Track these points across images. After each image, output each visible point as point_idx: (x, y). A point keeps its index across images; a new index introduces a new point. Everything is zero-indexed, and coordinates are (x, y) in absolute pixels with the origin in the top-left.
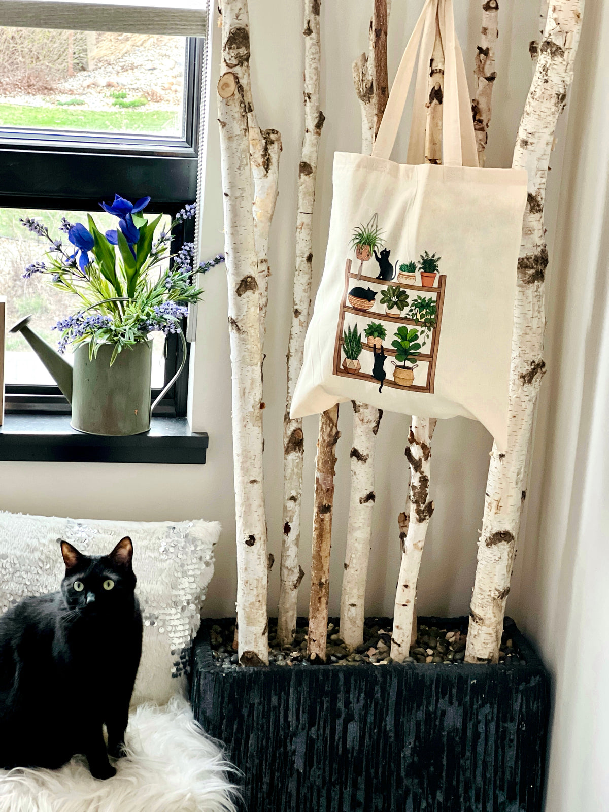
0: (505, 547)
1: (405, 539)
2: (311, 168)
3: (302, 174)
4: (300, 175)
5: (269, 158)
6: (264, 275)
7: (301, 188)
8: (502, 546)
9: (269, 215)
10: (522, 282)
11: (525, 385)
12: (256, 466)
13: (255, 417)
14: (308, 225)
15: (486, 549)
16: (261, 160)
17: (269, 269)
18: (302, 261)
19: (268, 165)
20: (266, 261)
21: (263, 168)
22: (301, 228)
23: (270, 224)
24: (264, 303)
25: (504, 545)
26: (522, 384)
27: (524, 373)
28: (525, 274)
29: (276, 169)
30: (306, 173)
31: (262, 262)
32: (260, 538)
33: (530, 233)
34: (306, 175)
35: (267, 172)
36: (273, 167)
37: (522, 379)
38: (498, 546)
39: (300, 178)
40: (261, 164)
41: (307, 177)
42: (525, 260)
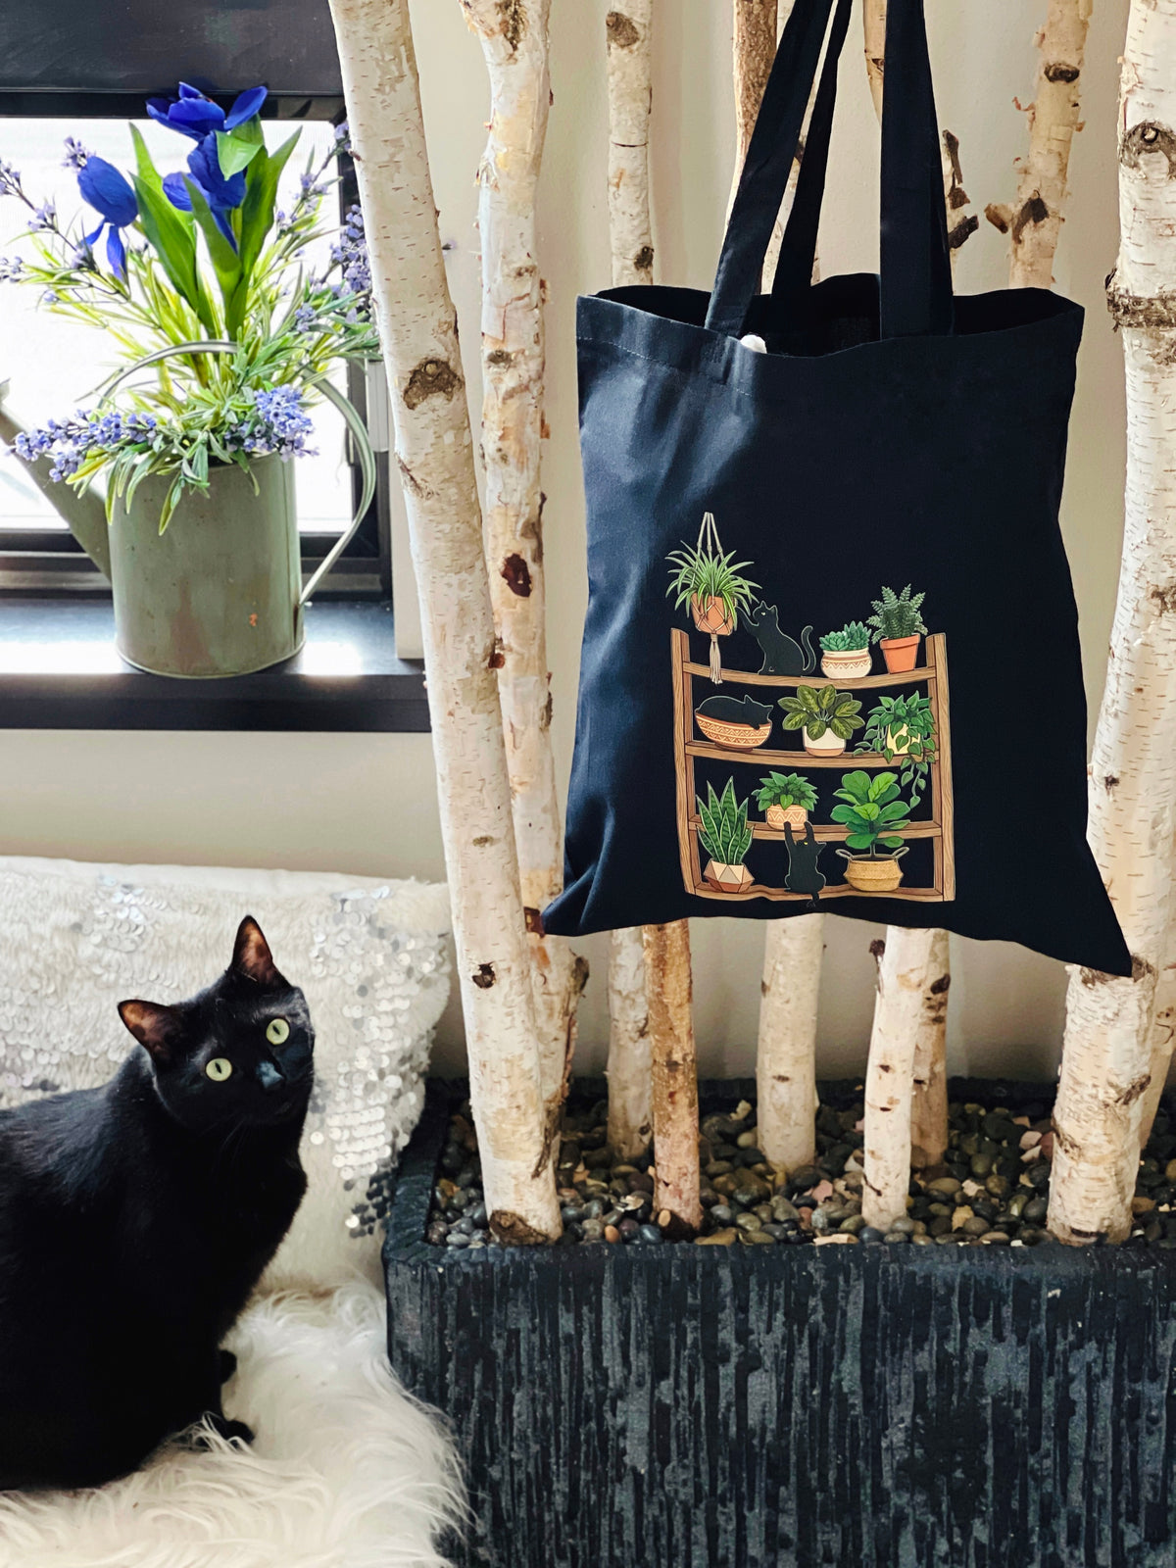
0: (1129, 990)
1: (879, 958)
2: (633, 28)
3: (613, 45)
4: (609, 48)
5: (516, 12)
6: (527, 306)
7: (611, 79)
8: (1122, 989)
9: (529, 159)
10: (1151, 359)
11: (1165, 613)
12: (487, 804)
13: (475, 693)
14: (632, 177)
15: (1081, 988)
16: (495, 19)
17: (542, 285)
18: (625, 268)
19: (516, 30)
20: (531, 270)
21: (501, 37)
22: (618, 185)
23: (534, 178)
24: (534, 375)
25: (1128, 985)
26: (1157, 613)
27: (1163, 585)
28: (1158, 339)
29: (539, 38)
30: (622, 41)
31: (520, 274)
32: (509, 970)
33: (1168, 232)
34: (622, 46)
35: (515, 48)
36: (531, 33)
37: (1157, 601)
38: (1110, 988)
39: (610, 54)
40: (497, 28)
41: (626, 51)
42: (1158, 305)
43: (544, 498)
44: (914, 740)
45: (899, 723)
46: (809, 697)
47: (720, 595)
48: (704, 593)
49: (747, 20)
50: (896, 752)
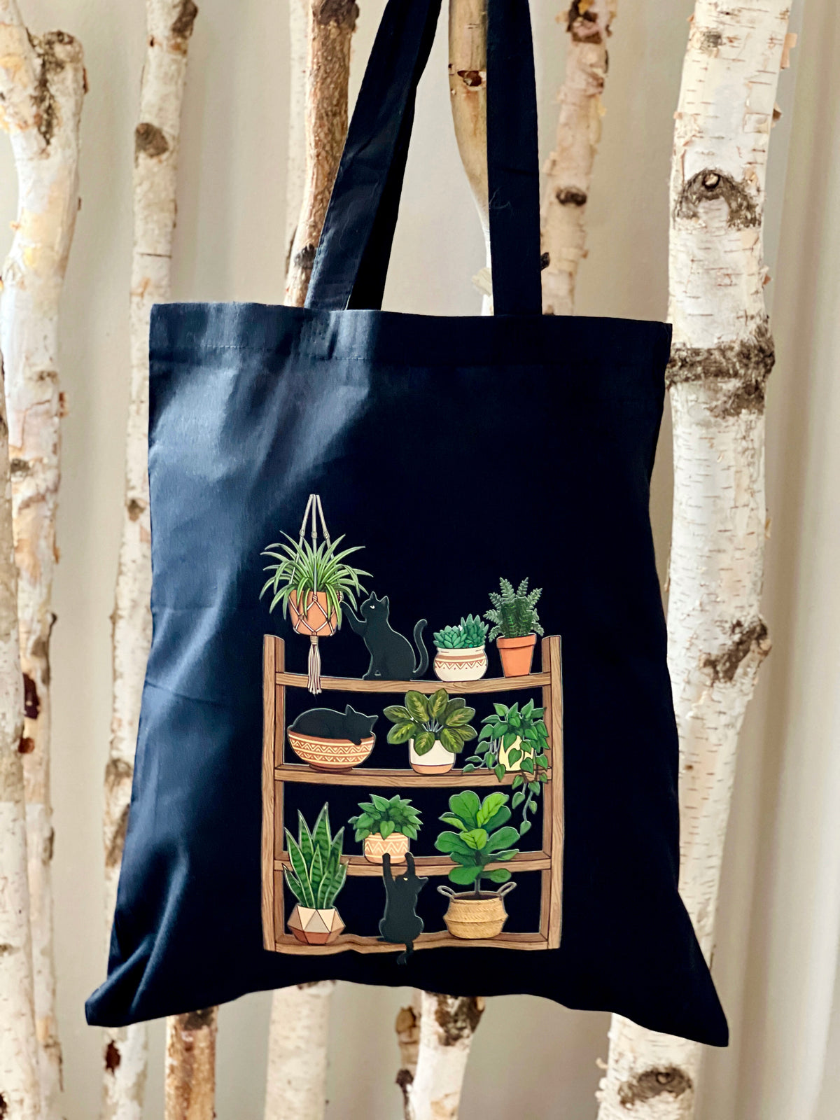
0: (670, 1108)
1: (409, 1087)
2: (163, 138)
3: (142, 155)
4: (137, 159)
5: (50, 107)
6: (47, 412)
7: (139, 190)
8: (662, 1107)
9: (57, 258)
10: (708, 413)
11: (717, 684)
12: (9, 908)
14: (158, 287)
15: (619, 1112)
16: (29, 111)
17: (61, 398)
19: (49, 125)
20: (52, 375)
21: (35, 131)
22: (142, 295)
23: (60, 280)
24: (51, 487)
25: (668, 1103)
26: (708, 683)
27: (715, 652)
28: (716, 391)
29: (72, 136)
30: (152, 151)
31: (41, 378)
32: (21, 1102)
33: (727, 281)
34: (152, 156)
35: (48, 142)
36: (64, 131)
37: (709, 670)
38: (651, 1106)
39: (137, 166)
40: (31, 121)
41: (155, 160)
42: (717, 355)
43: (55, 618)
44: (527, 755)
45: (513, 735)
46: (418, 704)
47: (324, 589)
48: (305, 589)
49: (323, 44)
50: (508, 769)
